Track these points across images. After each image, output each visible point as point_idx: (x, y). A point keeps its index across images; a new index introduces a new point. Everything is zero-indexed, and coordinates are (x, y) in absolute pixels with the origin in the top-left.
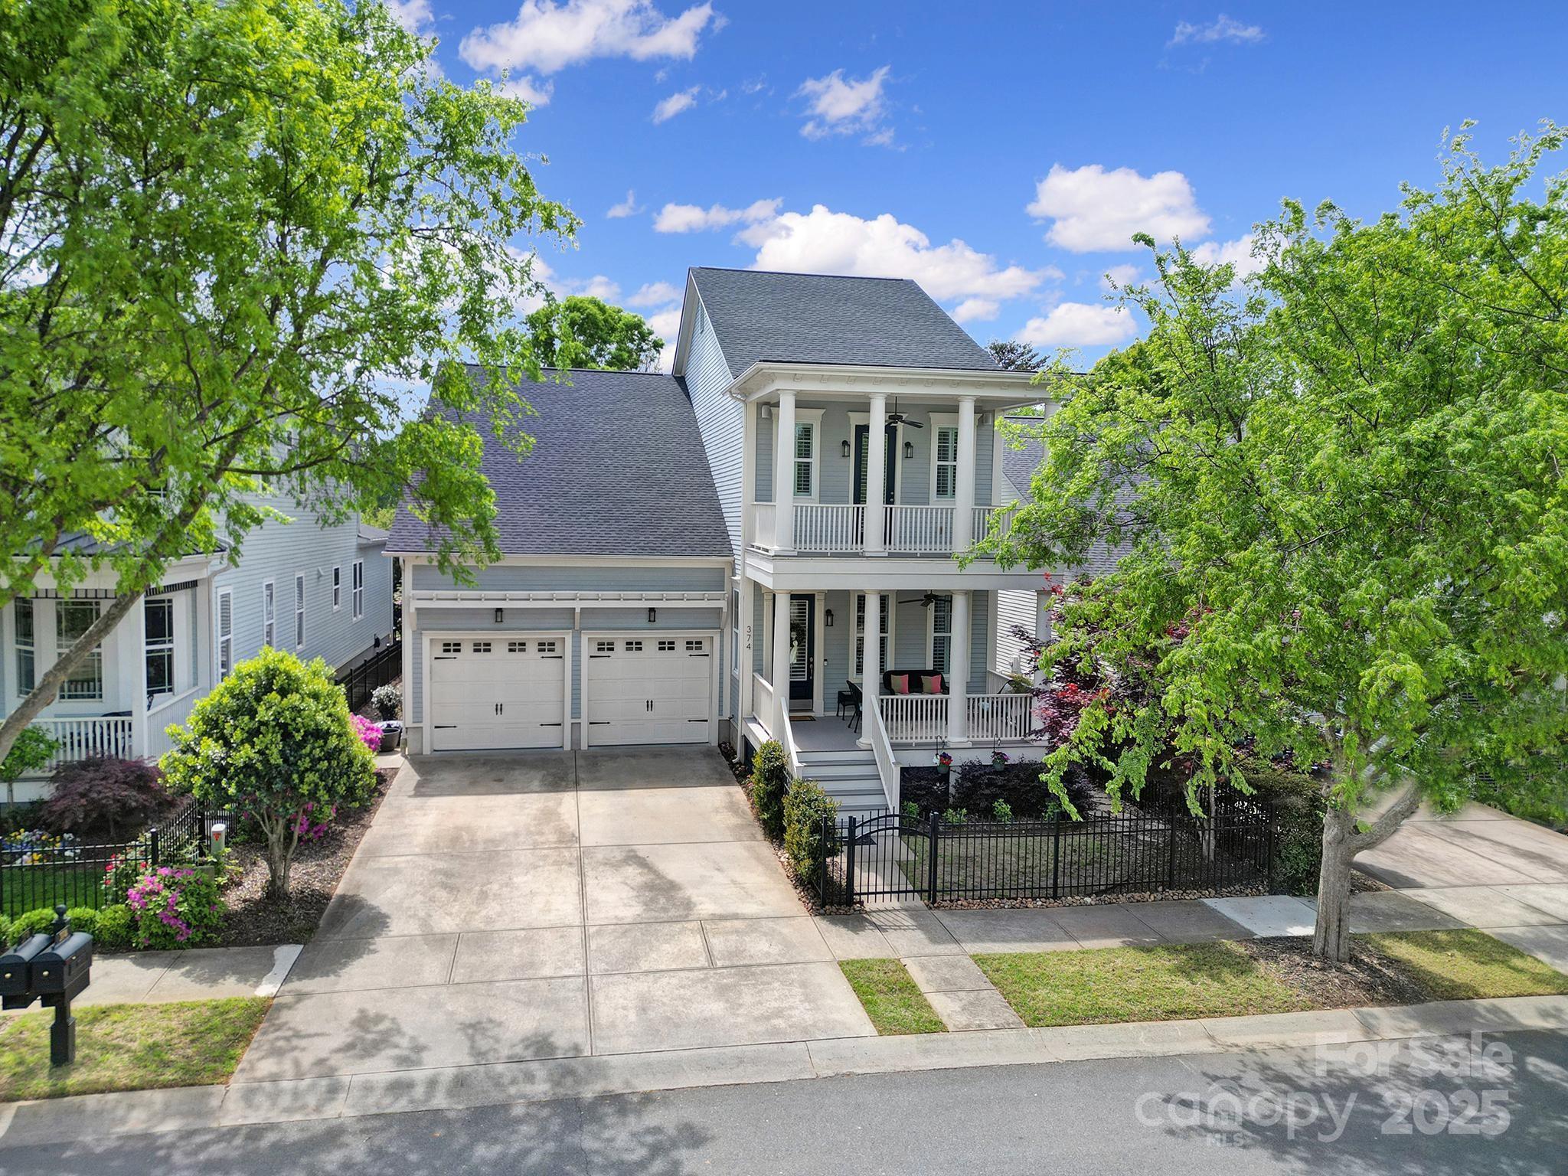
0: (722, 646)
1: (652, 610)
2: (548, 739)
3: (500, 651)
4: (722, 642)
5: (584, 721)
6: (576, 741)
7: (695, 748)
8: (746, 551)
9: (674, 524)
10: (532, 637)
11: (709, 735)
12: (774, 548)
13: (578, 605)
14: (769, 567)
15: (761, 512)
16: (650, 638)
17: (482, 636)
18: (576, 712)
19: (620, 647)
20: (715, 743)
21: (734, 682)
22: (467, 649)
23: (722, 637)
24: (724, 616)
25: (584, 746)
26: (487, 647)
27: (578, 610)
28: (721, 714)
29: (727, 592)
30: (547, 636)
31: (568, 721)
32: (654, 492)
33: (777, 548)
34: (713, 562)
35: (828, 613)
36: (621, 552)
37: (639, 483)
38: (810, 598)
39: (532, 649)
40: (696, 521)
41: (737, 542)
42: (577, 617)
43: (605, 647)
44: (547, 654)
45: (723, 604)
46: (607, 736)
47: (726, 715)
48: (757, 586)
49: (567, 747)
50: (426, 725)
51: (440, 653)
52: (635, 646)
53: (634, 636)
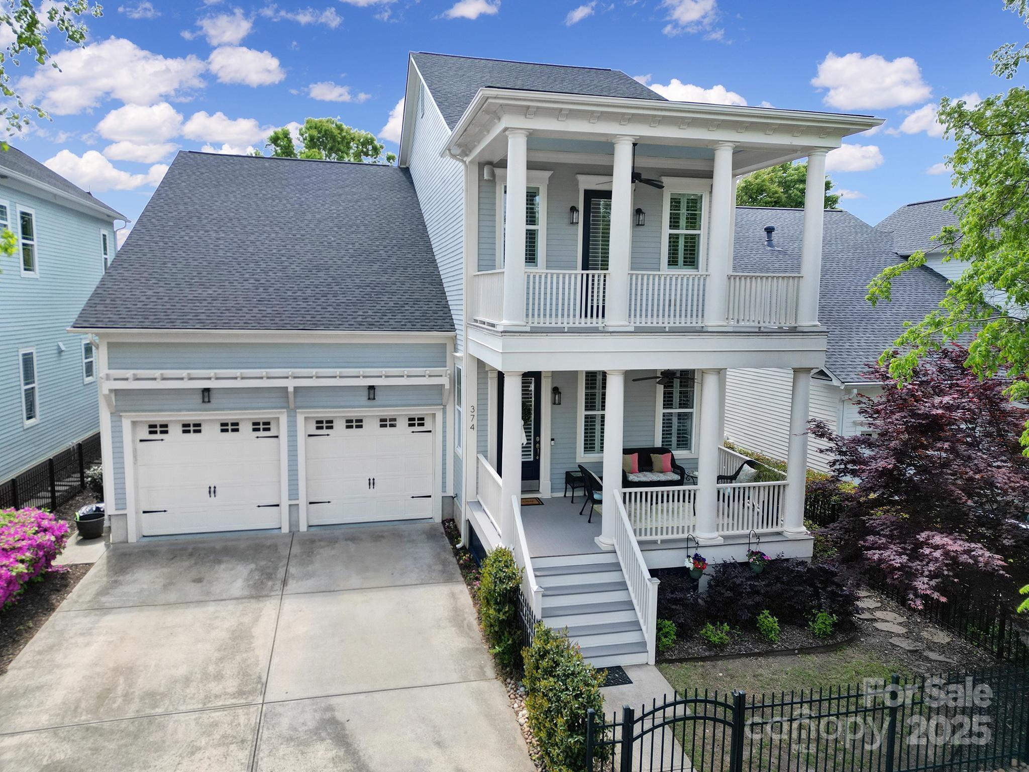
0: (444, 423)
1: (372, 388)
2: (266, 520)
3: (211, 431)
4: (444, 418)
5: (302, 502)
6: (294, 524)
7: (419, 526)
8: (468, 325)
9: (395, 298)
10: (246, 417)
11: (432, 511)
12: (504, 323)
13: (291, 384)
14: (497, 344)
15: (486, 284)
16: (371, 413)
17: (192, 417)
18: (293, 493)
19: (339, 425)
20: (438, 519)
21: (457, 460)
22: (175, 431)
23: (444, 413)
24: (446, 394)
25: (303, 528)
26: (197, 428)
27: (291, 390)
28: (444, 491)
29: (449, 369)
30: (262, 415)
31: (285, 503)
32: (376, 267)
33: (505, 322)
34: (434, 337)
35: (556, 391)
36: (337, 328)
37: (362, 258)
38: (537, 375)
39: (246, 428)
40: (417, 295)
41: (459, 316)
42: (291, 397)
43: (323, 425)
44: (262, 433)
45: (445, 381)
46: (328, 515)
47: (450, 492)
48: (481, 364)
49: (285, 529)
50: (130, 511)
51: (144, 433)
52: (354, 424)
53: (354, 414)
